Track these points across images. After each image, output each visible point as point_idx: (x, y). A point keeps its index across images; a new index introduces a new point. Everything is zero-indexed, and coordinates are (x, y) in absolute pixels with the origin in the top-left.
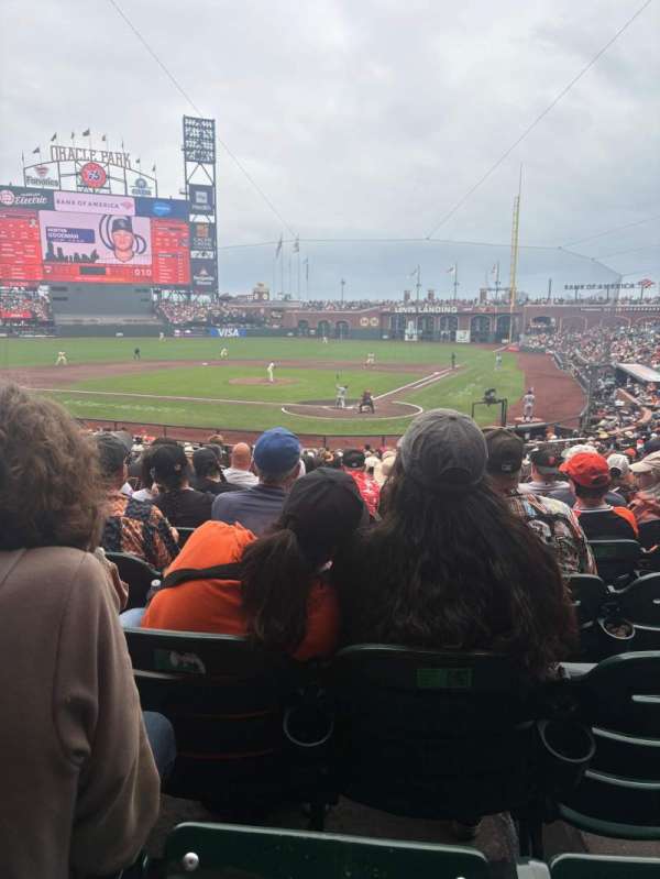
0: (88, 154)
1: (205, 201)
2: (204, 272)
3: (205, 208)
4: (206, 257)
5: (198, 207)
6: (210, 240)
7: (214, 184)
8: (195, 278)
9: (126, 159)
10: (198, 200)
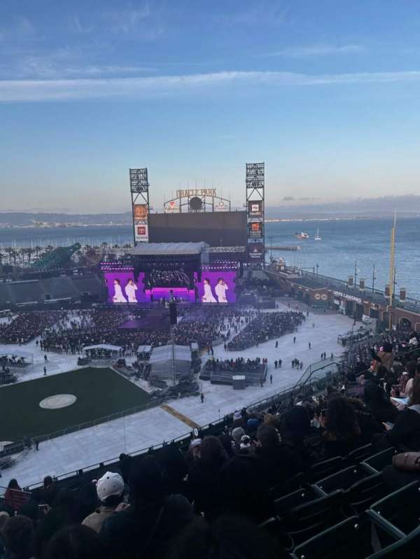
0: (194, 192)
1: (258, 210)
2: (255, 251)
3: (257, 213)
4: (257, 242)
5: (253, 214)
6: (260, 232)
7: (263, 199)
8: (250, 254)
9: (214, 192)
10: (253, 210)
